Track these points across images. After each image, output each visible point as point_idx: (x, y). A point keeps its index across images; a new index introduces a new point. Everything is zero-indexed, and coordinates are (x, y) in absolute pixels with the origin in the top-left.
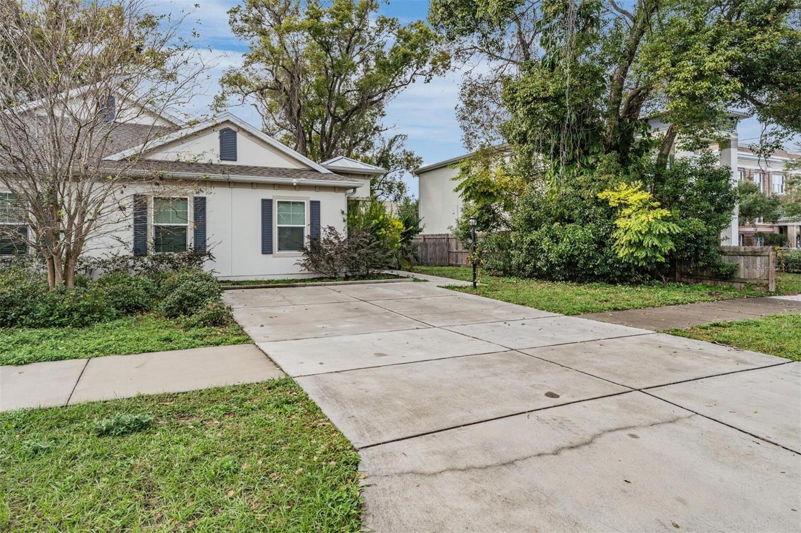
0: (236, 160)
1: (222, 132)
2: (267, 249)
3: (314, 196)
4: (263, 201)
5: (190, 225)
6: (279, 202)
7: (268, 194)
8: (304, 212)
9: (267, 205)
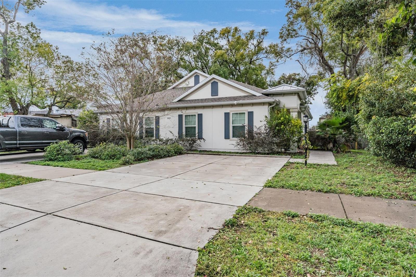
0: (218, 95)
1: (212, 83)
2: (227, 137)
3: (250, 109)
4: (225, 113)
5: (196, 125)
6: (233, 114)
7: (227, 110)
8: (245, 118)
9: (227, 115)
